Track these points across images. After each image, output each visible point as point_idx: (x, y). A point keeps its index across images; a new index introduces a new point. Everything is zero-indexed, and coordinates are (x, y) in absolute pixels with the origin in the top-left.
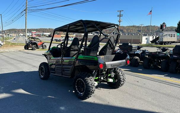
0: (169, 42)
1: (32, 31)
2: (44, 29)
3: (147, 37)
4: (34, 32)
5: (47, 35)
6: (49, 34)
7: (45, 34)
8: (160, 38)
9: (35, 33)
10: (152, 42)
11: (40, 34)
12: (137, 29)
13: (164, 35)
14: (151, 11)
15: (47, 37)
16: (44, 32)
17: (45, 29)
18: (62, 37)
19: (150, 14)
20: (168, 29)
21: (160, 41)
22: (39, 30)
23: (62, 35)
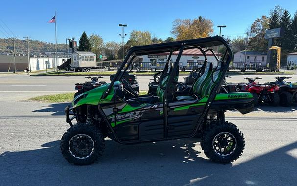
0: (87, 68)
3: (47, 59)
8: (74, 61)
10: (60, 67)
12: (6, 44)
13: (79, 57)
14: (54, 18)
19: (53, 21)
20: (59, 47)
21: (74, 66)
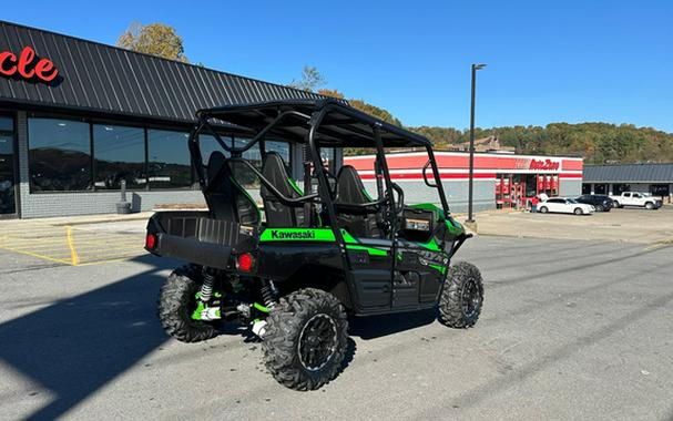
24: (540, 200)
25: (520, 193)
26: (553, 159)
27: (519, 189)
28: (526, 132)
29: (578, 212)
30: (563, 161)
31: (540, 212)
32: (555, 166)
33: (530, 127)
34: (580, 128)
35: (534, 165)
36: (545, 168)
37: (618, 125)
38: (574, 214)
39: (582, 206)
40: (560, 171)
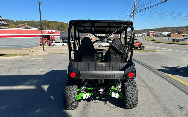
1: (150, 31)
2: (164, 28)
4: (152, 31)
5: (165, 35)
6: (168, 33)
7: (163, 33)
9: (153, 33)
11: (159, 34)
15: (165, 36)
16: (163, 31)
17: (166, 28)
18: (183, 36)
22: (158, 30)
23: (184, 34)
24: (53, 43)
25: (45, 41)
26: (53, 31)
27: (45, 40)
28: (36, 22)
29: (63, 45)
30: (56, 32)
31: (53, 46)
32: (53, 33)
33: (37, 21)
34: (51, 22)
35: (49, 33)
36: (51, 34)
37: (60, 22)
38: (62, 46)
39: (64, 43)
40: (55, 34)
